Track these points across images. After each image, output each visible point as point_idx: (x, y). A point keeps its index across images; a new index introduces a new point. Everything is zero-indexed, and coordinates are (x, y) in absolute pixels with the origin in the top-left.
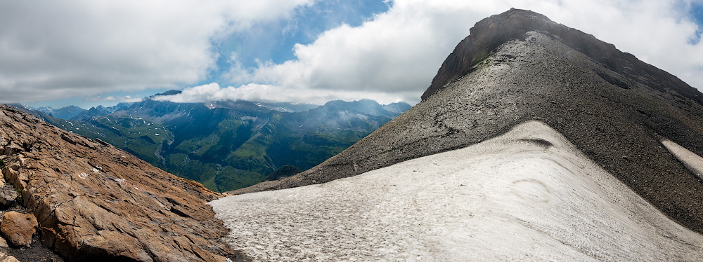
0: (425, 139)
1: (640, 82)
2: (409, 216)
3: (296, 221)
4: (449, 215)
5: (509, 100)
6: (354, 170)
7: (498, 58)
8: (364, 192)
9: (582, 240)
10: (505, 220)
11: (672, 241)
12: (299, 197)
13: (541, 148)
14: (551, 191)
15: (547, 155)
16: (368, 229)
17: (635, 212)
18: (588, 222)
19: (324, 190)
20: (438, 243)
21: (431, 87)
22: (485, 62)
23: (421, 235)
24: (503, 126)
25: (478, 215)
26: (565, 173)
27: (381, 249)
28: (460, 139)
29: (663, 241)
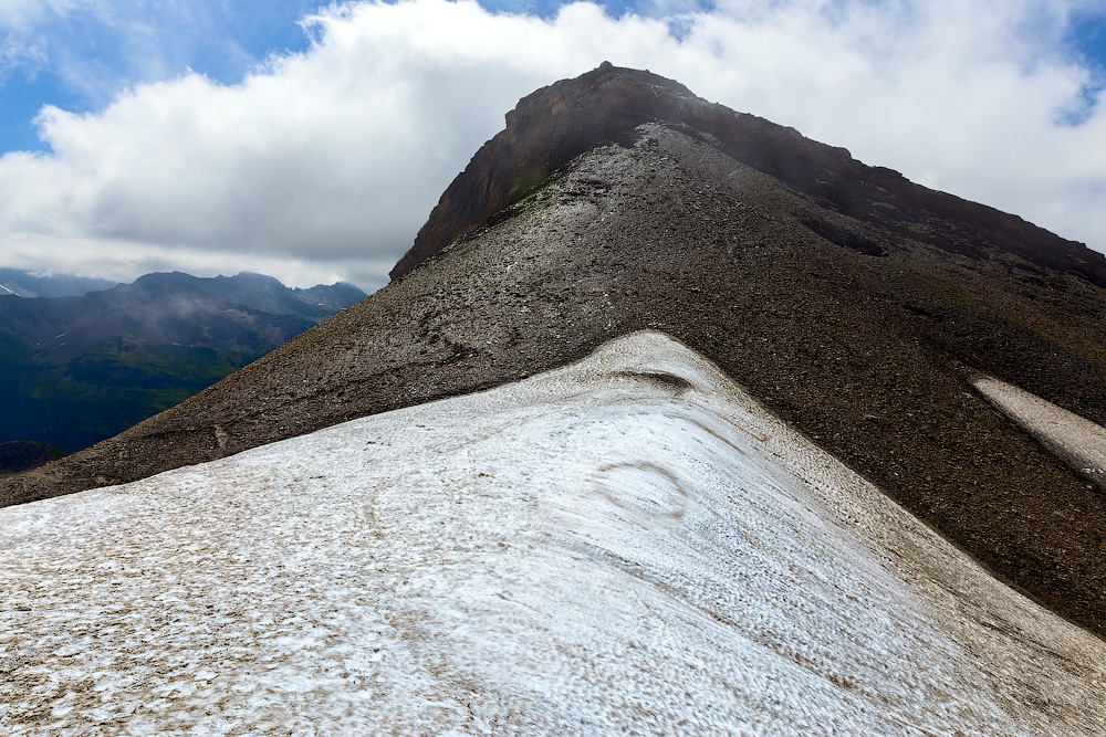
0: (397, 370)
1: (915, 236)
2: (356, 551)
3: (36, 592)
4: (452, 544)
5: (594, 283)
6: (216, 445)
7: (571, 187)
8: (240, 498)
9: (765, 614)
10: (581, 556)
11: (1008, 639)
12: (49, 524)
13: (664, 394)
14: (687, 490)
15: (679, 408)
16: (249, 589)
17: (900, 554)
18: (778, 568)
19: (131, 499)
20: (425, 615)
21: (412, 252)
22: (540, 196)
23: (383, 596)
24: (579, 341)
25: (519, 546)
26: (722, 451)
27: (283, 641)
28: (481, 370)
29: (979, 636)
